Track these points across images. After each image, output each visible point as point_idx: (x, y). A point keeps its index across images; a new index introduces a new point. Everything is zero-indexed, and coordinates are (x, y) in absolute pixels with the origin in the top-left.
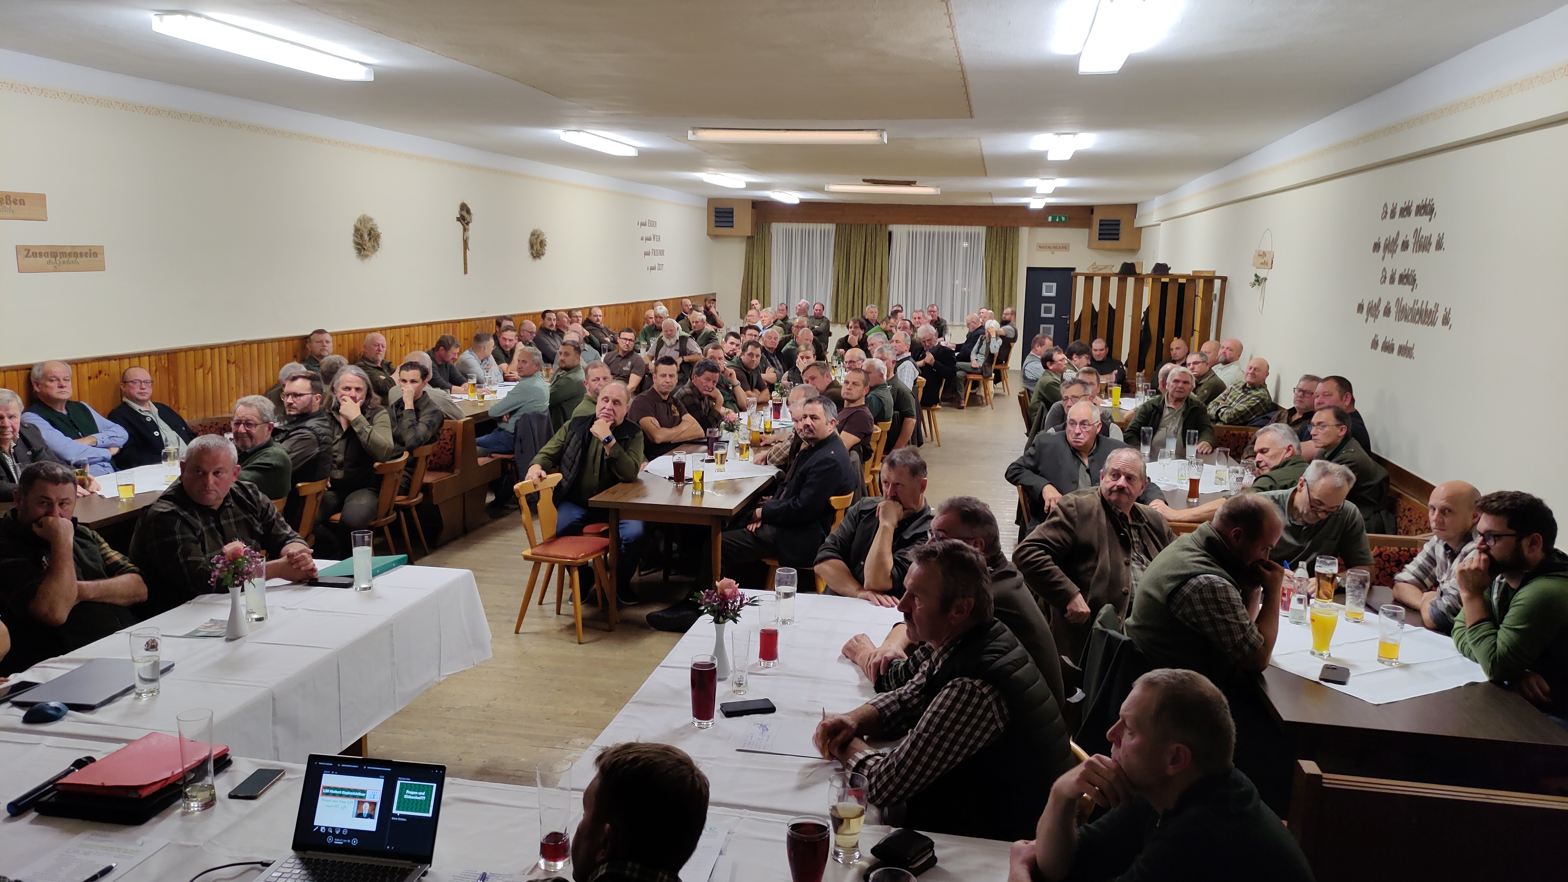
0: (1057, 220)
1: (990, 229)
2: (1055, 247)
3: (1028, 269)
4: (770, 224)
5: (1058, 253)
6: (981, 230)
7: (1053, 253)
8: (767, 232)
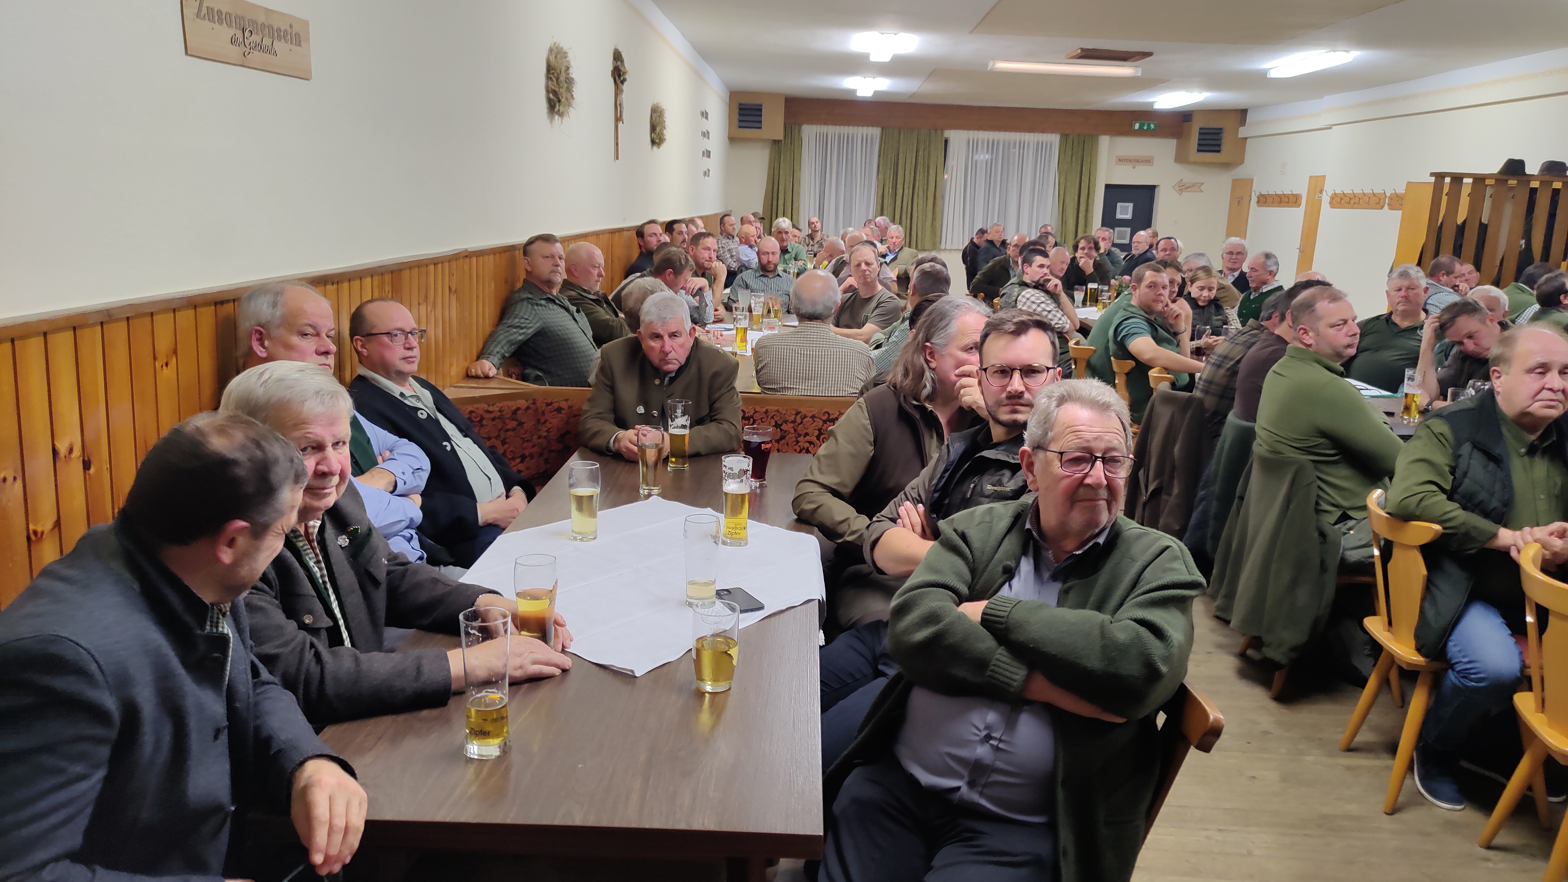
0: (1145, 128)
1: (1065, 137)
2: (1137, 161)
3: (1108, 187)
4: (800, 125)
5: (1140, 168)
6: (1054, 139)
7: (1134, 168)
8: (796, 135)
